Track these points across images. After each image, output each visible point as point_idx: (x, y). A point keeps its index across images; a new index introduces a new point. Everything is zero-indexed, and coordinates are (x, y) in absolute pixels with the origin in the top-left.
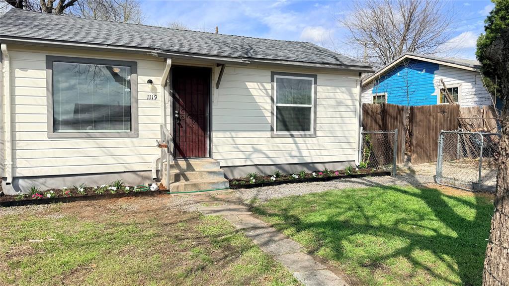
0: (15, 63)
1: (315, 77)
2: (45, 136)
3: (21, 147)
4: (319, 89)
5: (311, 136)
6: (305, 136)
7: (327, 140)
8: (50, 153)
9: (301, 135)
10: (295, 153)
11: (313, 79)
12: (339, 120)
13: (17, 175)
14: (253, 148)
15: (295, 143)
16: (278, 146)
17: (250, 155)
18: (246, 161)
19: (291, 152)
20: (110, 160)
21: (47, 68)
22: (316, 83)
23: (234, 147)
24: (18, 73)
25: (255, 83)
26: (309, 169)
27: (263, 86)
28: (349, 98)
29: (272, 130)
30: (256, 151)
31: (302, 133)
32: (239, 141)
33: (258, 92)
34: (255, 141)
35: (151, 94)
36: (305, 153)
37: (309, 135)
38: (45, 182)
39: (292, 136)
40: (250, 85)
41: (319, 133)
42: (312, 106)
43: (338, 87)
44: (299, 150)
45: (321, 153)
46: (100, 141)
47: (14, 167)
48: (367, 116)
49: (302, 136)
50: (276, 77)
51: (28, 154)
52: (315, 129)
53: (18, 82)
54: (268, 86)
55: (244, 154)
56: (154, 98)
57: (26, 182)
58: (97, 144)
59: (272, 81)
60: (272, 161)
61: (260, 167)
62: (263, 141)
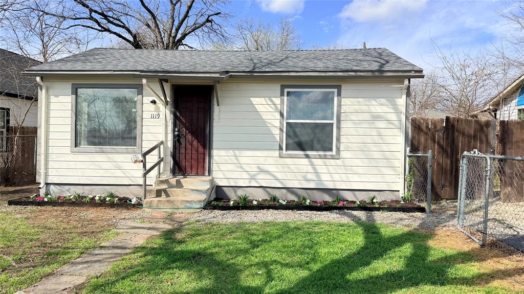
0: (51, 92)
1: (339, 88)
2: (68, 150)
3: (52, 159)
4: (344, 101)
5: (333, 158)
6: (325, 157)
7: (358, 162)
8: (72, 165)
9: (319, 155)
10: (310, 176)
11: (335, 90)
12: (377, 139)
13: (49, 182)
14: (258, 168)
15: (312, 164)
16: (289, 168)
17: (255, 175)
18: (250, 182)
19: (306, 175)
20: (119, 173)
21: (72, 94)
22: (339, 94)
23: (238, 167)
24: (53, 99)
25: (263, 99)
26: (330, 195)
27: (272, 101)
28: (392, 111)
29: (281, 148)
30: (262, 171)
31: (322, 153)
32: (243, 160)
33: (266, 108)
34: (262, 160)
35: (155, 113)
36: (324, 177)
37: (332, 155)
38: (69, 189)
39: (307, 156)
40: (255, 100)
41: (343, 154)
42: (334, 121)
43: (374, 98)
44: (316, 173)
45: (348, 178)
46: (110, 156)
47: (46, 175)
48: (418, 134)
49: (320, 157)
50: (286, 90)
51: (57, 165)
52: (338, 149)
53: (52, 106)
54: (277, 101)
55: (249, 174)
56: (157, 117)
57: (56, 187)
58: (109, 158)
59: (282, 95)
60: (282, 183)
61: (268, 189)
62: (270, 161)
